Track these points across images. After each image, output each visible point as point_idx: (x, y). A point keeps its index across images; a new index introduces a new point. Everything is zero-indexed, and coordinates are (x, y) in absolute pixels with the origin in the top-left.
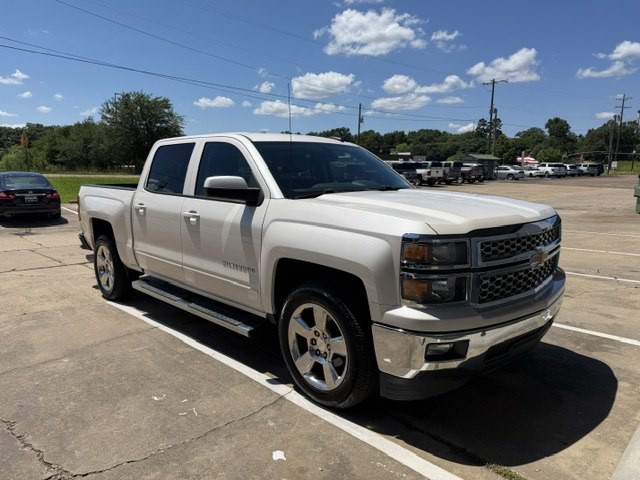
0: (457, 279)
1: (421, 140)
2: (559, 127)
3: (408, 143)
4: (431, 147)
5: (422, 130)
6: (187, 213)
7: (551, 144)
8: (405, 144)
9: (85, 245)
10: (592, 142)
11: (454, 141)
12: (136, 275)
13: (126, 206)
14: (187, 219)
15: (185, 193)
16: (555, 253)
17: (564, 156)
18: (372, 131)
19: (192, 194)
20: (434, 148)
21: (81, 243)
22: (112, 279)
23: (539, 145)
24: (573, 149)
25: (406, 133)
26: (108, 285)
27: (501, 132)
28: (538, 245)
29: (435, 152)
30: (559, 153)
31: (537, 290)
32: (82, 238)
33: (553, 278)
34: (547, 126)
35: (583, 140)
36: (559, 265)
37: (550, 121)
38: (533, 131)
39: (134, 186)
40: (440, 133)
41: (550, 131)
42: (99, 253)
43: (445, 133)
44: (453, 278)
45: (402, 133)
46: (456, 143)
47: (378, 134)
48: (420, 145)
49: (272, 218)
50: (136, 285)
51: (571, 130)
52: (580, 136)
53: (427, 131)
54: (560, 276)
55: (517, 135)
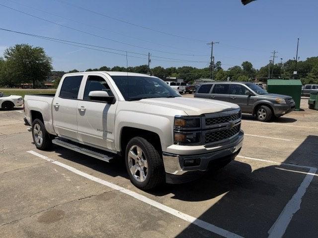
0: (197, 133)
1: (184, 71)
2: (248, 66)
3: (177, 73)
4: (188, 75)
5: (184, 67)
6: (80, 108)
7: (244, 73)
8: (176, 73)
9: (27, 124)
10: (262, 73)
11: (199, 72)
12: (53, 137)
13: (49, 105)
14: (80, 110)
15: (78, 98)
16: (239, 124)
17: (249, 79)
18: (160, 67)
19: (82, 99)
20: (190, 76)
21: (25, 123)
22: (42, 139)
23: (238, 74)
24: (254, 76)
25: (177, 68)
26: (39, 142)
27: (221, 68)
28: (230, 120)
29: (190, 77)
30: (247, 78)
31: (230, 138)
32: (26, 120)
33: (239, 134)
34: (242, 65)
35: (259, 72)
36: (241, 129)
37: (244, 63)
38: (236, 67)
39: (53, 95)
40: (192, 68)
41: (244, 67)
42: (35, 127)
43: (195, 68)
44: (195, 133)
45: (175, 68)
46: (200, 73)
47: (163, 68)
48: (183, 74)
49: (120, 109)
50: (54, 142)
51: (253, 67)
52: (257, 70)
53: (187, 67)
54: (242, 134)
55: (229, 69)
